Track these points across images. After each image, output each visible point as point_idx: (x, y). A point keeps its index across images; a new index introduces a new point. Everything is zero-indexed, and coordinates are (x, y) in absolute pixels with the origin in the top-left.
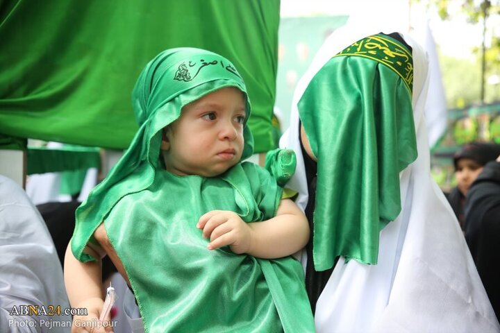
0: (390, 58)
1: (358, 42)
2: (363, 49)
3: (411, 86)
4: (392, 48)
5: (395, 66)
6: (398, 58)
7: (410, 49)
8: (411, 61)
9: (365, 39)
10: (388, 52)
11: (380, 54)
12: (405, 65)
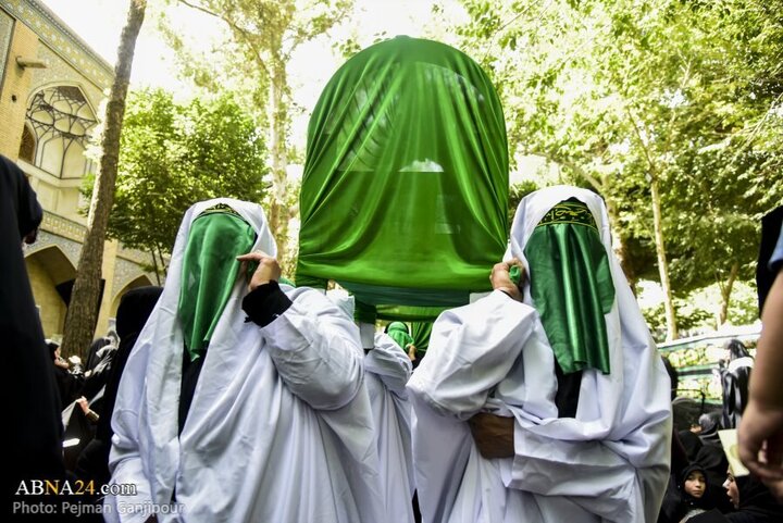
0: (576, 217)
1: (550, 212)
2: (556, 217)
3: (596, 226)
4: (574, 209)
5: (581, 221)
6: (580, 215)
7: (584, 204)
8: (589, 211)
9: (553, 209)
10: (573, 213)
11: (568, 217)
12: (586, 216)
